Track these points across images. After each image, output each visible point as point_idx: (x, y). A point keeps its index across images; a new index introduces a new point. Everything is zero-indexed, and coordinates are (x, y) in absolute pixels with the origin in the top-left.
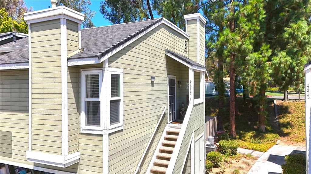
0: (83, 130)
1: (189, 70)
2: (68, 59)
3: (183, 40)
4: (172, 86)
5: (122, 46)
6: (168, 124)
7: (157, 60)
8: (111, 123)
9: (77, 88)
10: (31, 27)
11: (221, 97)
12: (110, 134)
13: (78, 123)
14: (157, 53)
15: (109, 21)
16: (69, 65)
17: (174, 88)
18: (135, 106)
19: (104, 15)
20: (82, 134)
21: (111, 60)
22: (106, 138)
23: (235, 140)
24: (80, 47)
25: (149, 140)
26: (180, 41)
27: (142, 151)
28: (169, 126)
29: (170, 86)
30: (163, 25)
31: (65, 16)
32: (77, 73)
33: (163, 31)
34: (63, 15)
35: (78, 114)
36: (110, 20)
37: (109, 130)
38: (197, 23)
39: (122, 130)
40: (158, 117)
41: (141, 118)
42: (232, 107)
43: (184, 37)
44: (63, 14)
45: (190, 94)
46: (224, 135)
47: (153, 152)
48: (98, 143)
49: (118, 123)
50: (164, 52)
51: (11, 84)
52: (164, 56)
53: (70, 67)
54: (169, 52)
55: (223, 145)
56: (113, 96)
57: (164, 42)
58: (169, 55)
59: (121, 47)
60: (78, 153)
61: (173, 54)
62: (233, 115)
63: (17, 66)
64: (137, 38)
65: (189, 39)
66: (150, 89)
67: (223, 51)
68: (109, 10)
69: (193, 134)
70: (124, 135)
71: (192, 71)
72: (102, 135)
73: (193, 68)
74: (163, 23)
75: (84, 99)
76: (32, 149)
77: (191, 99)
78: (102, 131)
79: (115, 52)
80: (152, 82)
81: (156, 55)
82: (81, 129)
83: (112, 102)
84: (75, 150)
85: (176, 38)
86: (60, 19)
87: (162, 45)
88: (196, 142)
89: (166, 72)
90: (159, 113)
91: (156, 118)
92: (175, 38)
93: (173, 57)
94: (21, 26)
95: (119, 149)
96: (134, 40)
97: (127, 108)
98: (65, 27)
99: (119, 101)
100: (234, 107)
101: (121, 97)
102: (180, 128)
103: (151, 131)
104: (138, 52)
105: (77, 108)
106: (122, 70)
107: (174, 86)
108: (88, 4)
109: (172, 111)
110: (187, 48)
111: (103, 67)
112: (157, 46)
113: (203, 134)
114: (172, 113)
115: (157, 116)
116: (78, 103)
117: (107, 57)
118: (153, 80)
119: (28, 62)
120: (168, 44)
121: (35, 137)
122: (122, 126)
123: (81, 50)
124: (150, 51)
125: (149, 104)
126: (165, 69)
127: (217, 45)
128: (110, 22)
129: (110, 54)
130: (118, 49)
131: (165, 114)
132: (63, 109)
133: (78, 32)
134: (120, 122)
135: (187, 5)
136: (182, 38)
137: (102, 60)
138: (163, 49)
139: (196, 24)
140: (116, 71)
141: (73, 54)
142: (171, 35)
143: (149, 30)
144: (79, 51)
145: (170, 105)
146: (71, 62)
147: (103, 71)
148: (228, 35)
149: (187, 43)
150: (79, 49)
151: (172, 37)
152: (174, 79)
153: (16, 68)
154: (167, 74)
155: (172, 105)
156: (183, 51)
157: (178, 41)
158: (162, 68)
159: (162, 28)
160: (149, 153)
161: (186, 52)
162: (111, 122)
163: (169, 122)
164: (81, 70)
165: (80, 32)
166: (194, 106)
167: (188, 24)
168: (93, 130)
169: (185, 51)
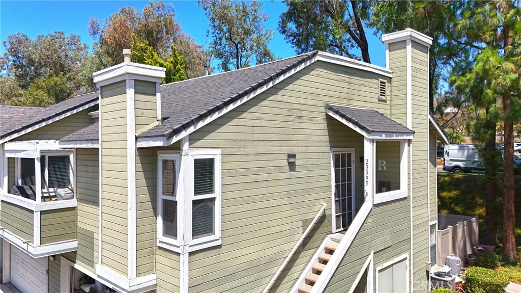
0: (160, 242)
1: (365, 141)
2: (137, 138)
3: (376, 81)
4: (343, 166)
5: (217, 113)
6: (332, 233)
7: (304, 126)
8: (193, 236)
9: (153, 178)
10: (101, 92)
11: (491, 178)
12: (191, 254)
13: (155, 230)
14: (304, 114)
15: (292, 45)
16: (138, 147)
17: (350, 170)
18: (249, 207)
19: (285, 35)
20: (160, 248)
21: (193, 138)
22: (184, 258)
23: (513, 268)
24: (159, 118)
25: (283, 262)
26: (367, 84)
27: (267, 279)
28: (332, 239)
29: (336, 166)
30: (319, 63)
31: (130, 75)
32: (153, 156)
33: (319, 74)
34: (127, 75)
35: (155, 217)
36: (293, 43)
37: (190, 246)
38: (406, 48)
39: (219, 247)
40: (306, 223)
41: (263, 225)
42: (508, 202)
43: (377, 76)
44: (128, 73)
45: (365, 184)
46: (486, 256)
47: (292, 282)
48: (174, 264)
49: (210, 235)
50: (323, 109)
51: (93, 166)
52: (323, 115)
53: (140, 150)
54: (331, 109)
55: (473, 278)
56: (196, 194)
57: (320, 92)
58: (331, 114)
59: (216, 115)
60: (154, 276)
61: (337, 112)
62: (511, 216)
63: (92, 144)
64: (252, 95)
65: (391, 78)
66: (287, 175)
67: (482, 91)
68: (292, 26)
69: (371, 257)
70: (223, 255)
71: (369, 142)
72: (179, 254)
73: (371, 137)
74: (318, 60)
75: (161, 197)
76: (102, 263)
77: (367, 194)
78: (179, 247)
79: (201, 124)
80: (292, 166)
81: (300, 117)
82: (158, 242)
83: (195, 203)
84: (150, 271)
85: (355, 80)
86: (125, 80)
87: (316, 98)
88: (380, 271)
89: (328, 143)
90: (309, 216)
91: (301, 224)
92: (352, 81)
93: (337, 117)
95: (212, 277)
96: (245, 99)
97: (229, 210)
98: (133, 91)
99: (213, 200)
100: (512, 201)
101: (217, 193)
103: (285, 247)
104: (257, 117)
105: (153, 209)
106: (219, 151)
107: (349, 165)
108: (263, 20)
109: (344, 210)
110: (387, 93)
111: (180, 150)
112: (303, 101)
113: (406, 255)
114: (344, 216)
115: (304, 221)
116: (154, 201)
117: (184, 134)
118: (291, 160)
119: (98, 139)
120: (331, 93)
121: (106, 246)
122: (219, 239)
123: (160, 122)
124: (286, 112)
125: (284, 201)
126: (327, 138)
127: (469, 80)
128: (293, 47)
129: (191, 129)
130: (209, 120)
131: (323, 218)
132: (128, 210)
133: (155, 95)
134: (214, 234)
135: (416, 7)
136: (372, 78)
137: (175, 139)
138: (321, 104)
139: (404, 50)
140: (203, 154)
141: (146, 129)
142: (346, 77)
143: (282, 78)
144: (157, 123)
145: (336, 201)
146: (139, 142)
147: (181, 155)
148: (488, 60)
149: (387, 84)
150: (158, 121)
151: (344, 80)
152: (349, 155)
153: (91, 147)
154: (331, 147)
155: (344, 200)
156: (377, 100)
157: (362, 85)
158: (316, 138)
159: (317, 69)
160: (283, 282)
161: (385, 101)
162: (193, 234)
163: (334, 229)
164: (158, 152)
165: (158, 95)
166: (376, 206)
167: (389, 51)
168: (170, 245)
169: (379, 100)
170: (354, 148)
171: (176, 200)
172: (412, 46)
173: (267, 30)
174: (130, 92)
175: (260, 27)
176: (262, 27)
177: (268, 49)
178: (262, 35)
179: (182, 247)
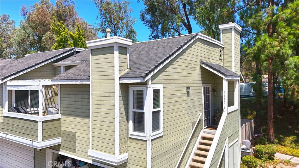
0: (131, 135)
1: (224, 80)
2: (120, 78)
3: (218, 49)
4: (207, 94)
5: (162, 65)
6: (203, 129)
7: (192, 72)
8: (153, 131)
9: (126, 100)
10: (92, 52)
11: (259, 100)
12: (152, 140)
13: (127, 129)
14: (193, 66)
16: (120, 83)
17: (209, 95)
18: (172, 115)
19: (144, 22)
20: (130, 138)
21: (153, 78)
22: (149, 143)
23: (273, 145)
24: (129, 67)
25: (186, 144)
26: (215, 50)
27: (179, 154)
28: (204, 132)
29: (204, 94)
31: (117, 44)
32: (126, 88)
33: (198, 45)
35: (127, 122)
36: (149, 26)
37: (152, 136)
38: (232, 32)
39: (162, 137)
40: (194, 123)
41: (178, 125)
42: (270, 111)
43: (219, 47)
45: (224, 103)
46: (261, 139)
47: (188, 155)
48: (142, 147)
49: (158, 130)
50: (199, 64)
51: (75, 95)
52: (199, 67)
53: (121, 84)
54: (204, 63)
55: (260, 150)
56: (154, 108)
57: (199, 54)
58: (204, 66)
59: (161, 66)
60: (127, 154)
61: (207, 65)
62: (272, 119)
63: (81, 81)
64: (174, 56)
65: (223, 48)
66: (186, 98)
67: (260, 55)
68: (148, 17)
69: (227, 140)
70: (164, 141)
71: (226, 81)
72: (146, 141)
73: (227, 78)
74: (198, 38)
75: (131, 110)
76: (92, 148)
77: (225, 108)
78: (146, 137)
79: (156, 71)
80: (188, 93)
81: (191, 68)
82: (129, 134)
83: (154, 113)
84: (124, 152)
85: (211, 48)
86: (114, 46)
87: (197, 58)
88: (230, 147)
89: (201, 82)
90: (195, 120)
91: (191, 124)
92: (210, 49)
93: (207, 68)
94: (75, 36)
95: (160, 153)
96: (172, 58)
97: (166, 117)
98: (118, 52)
99: (159, 111)
100: (272, 111)
101: (161, 108)
102: (215, 134)
103: (186, 136)
104: (176, 67)
105: (126, 117)
106: (161, 85)
107: (209, 93)
108: (130, 12)
109: (207, 117)
110: (222, 56)
111: (146, 84)
112: (192, 59)
113: (237, 139)
114: (207, 119)
115: (193, 123)
116: (127, 112)
117: (150, 76)
118: (188, 90)
119: (89, 79)
120: (203, 55)
121: (95, 139)
122: (162, 133)
123: (129, 70)
124: (186, 65)
125: (185, 112)
126: (200, 79)
127: (254, 50)
129: (152, 74)
130: (159, 68)
131: (200, 120)
132: (115, 118)
133: (127, 55)
134: (160, 130)
135: (223, 11)
136: (216, 48)
137: (146, 79)
138: (199, 61)
139: (231, 33)
140: (156, 87)
141: (123, 73)
142: (206, 47)
144: (128, 70)
145: (204, 112)
146: (122, 80)
147: (147, 87)
148: (265, 41)
149: (222, 51)
150: (128, 69)
151: (207, 48)
152: (209, 87)
153: (80, 83)
154: (202, 84)
155: (207, 111)
156: (218, 59)
157: (213, 51)
158: (197, 79)
159: (197, 42)
160: (185, 155)
161: (221, 60)
162: (153, 129)
163: (204, 127)
164: (130, 86)
165: (128, 54)
166: (228, 114)
167: (223, 34)
168: (139, 136)
169: (219, 59)
170: (210, 84)
171: (144, 112)
172: (235, 32)
173: (132, 18)
174: (116, 53)
175: (128, 16)
176: (130, 16)
177: (133, 28)
178: (129, 20)
179: (147, 137)
